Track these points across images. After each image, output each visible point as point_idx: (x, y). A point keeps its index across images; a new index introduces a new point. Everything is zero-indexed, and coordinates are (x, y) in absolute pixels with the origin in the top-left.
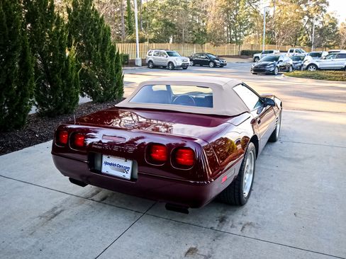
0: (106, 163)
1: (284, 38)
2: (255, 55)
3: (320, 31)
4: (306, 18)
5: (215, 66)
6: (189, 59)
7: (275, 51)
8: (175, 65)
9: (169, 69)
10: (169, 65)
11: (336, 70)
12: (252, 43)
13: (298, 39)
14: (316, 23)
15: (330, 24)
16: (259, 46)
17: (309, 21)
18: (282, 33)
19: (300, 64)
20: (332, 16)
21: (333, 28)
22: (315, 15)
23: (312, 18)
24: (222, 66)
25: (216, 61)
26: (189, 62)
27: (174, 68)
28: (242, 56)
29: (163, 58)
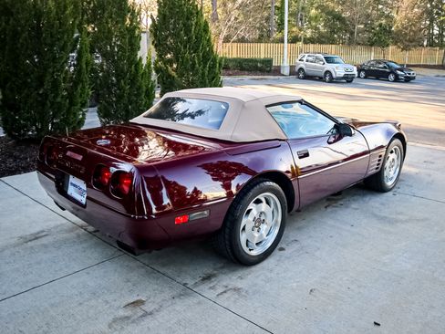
5: (397, 80)
6: (355, 69)
8: (334, 76)
10: (325, 76)
26: (355, 72)
27: (333, 80)
29: (318, 65)
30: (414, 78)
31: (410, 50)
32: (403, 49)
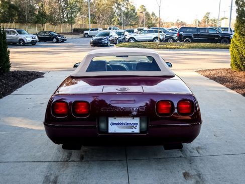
0: (113, 124)
1: (103, 19)
2: (85, 32)
3: (126, 14)
4: (116, 5)
5: (58, 41)
6: (37, 37)
7: (99, 29)
8: (26, 41)
9: (20, 45)
10: (19, 42)
11: (148, 41)
12: (80, 23)
13: (113, 20)
14: (123, 9)
15: (131, 10)
16: (85, 25)
17: (118, 7)
18: (101, 16)
19: (122, 38)
20: (131, 4)
21: (134, 12)
22: (121, 3)
23: (120, 5)
24: (63, 41)
25: (59, 37)
26: (37, 39)
27: (25, 44)
28: (75, 33)
29: (13, 36)
30: (66, 40)
31: (57, 25)
32: (53, 25)
